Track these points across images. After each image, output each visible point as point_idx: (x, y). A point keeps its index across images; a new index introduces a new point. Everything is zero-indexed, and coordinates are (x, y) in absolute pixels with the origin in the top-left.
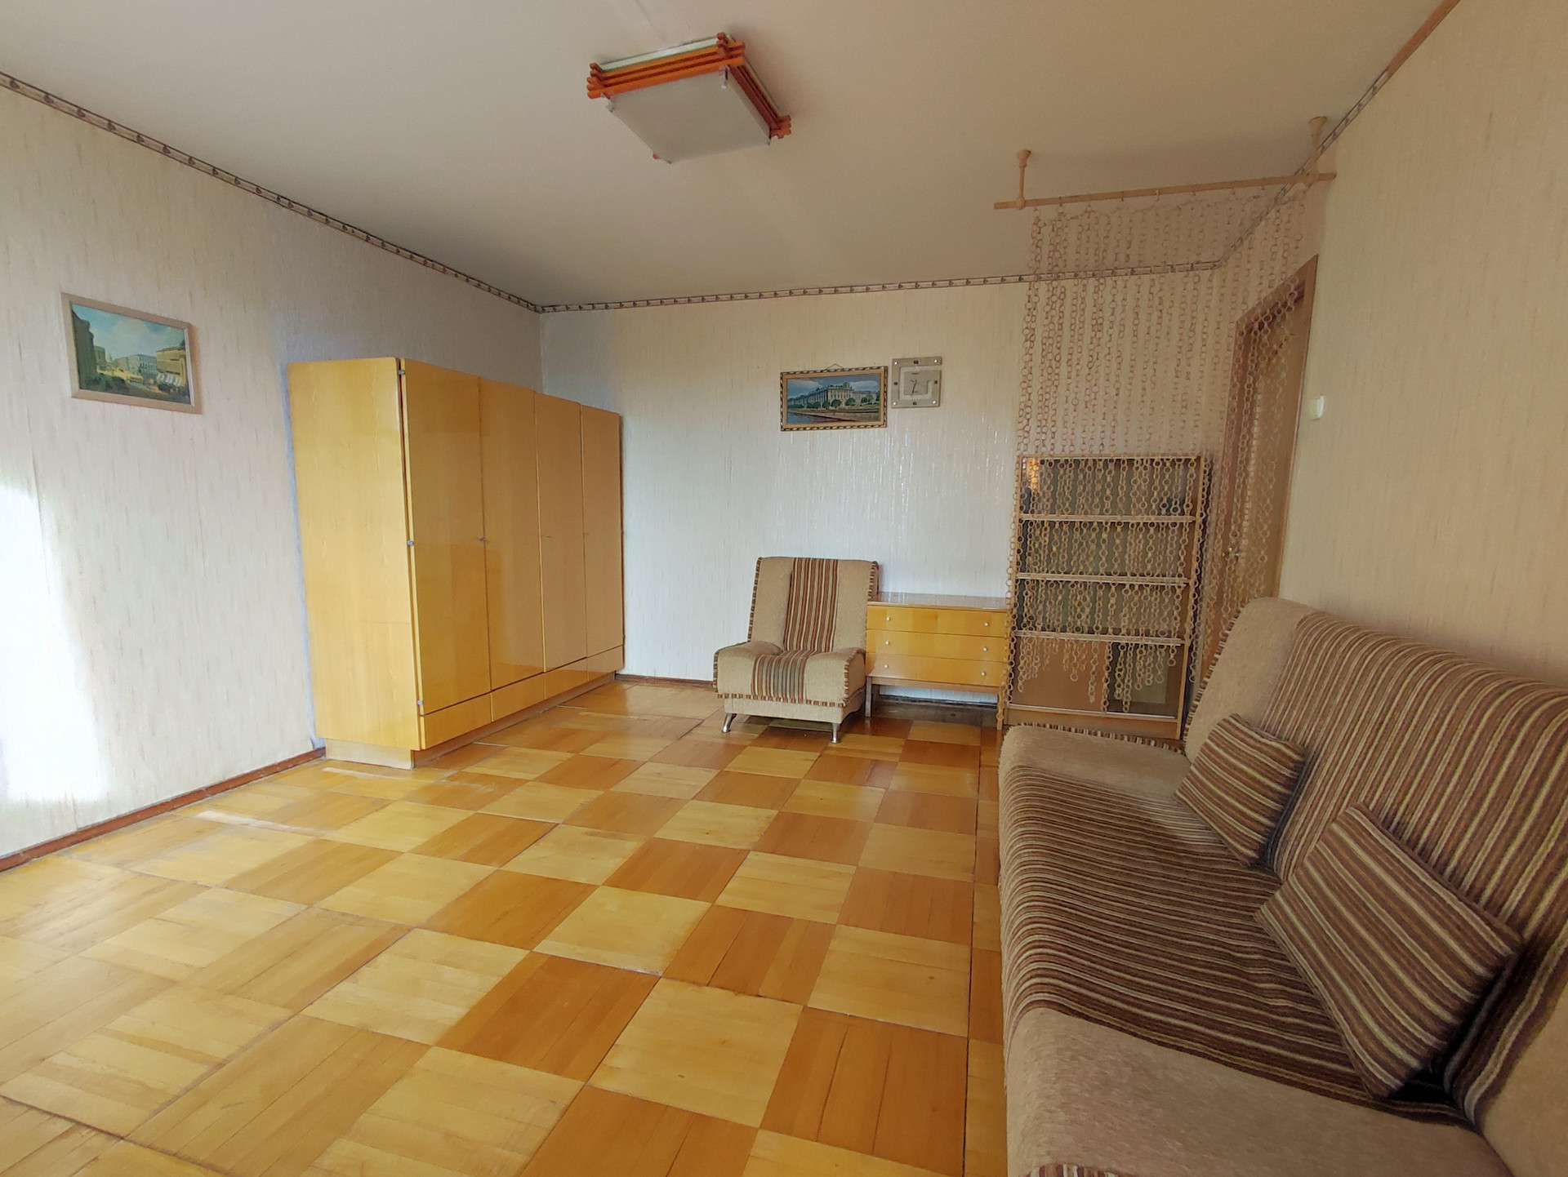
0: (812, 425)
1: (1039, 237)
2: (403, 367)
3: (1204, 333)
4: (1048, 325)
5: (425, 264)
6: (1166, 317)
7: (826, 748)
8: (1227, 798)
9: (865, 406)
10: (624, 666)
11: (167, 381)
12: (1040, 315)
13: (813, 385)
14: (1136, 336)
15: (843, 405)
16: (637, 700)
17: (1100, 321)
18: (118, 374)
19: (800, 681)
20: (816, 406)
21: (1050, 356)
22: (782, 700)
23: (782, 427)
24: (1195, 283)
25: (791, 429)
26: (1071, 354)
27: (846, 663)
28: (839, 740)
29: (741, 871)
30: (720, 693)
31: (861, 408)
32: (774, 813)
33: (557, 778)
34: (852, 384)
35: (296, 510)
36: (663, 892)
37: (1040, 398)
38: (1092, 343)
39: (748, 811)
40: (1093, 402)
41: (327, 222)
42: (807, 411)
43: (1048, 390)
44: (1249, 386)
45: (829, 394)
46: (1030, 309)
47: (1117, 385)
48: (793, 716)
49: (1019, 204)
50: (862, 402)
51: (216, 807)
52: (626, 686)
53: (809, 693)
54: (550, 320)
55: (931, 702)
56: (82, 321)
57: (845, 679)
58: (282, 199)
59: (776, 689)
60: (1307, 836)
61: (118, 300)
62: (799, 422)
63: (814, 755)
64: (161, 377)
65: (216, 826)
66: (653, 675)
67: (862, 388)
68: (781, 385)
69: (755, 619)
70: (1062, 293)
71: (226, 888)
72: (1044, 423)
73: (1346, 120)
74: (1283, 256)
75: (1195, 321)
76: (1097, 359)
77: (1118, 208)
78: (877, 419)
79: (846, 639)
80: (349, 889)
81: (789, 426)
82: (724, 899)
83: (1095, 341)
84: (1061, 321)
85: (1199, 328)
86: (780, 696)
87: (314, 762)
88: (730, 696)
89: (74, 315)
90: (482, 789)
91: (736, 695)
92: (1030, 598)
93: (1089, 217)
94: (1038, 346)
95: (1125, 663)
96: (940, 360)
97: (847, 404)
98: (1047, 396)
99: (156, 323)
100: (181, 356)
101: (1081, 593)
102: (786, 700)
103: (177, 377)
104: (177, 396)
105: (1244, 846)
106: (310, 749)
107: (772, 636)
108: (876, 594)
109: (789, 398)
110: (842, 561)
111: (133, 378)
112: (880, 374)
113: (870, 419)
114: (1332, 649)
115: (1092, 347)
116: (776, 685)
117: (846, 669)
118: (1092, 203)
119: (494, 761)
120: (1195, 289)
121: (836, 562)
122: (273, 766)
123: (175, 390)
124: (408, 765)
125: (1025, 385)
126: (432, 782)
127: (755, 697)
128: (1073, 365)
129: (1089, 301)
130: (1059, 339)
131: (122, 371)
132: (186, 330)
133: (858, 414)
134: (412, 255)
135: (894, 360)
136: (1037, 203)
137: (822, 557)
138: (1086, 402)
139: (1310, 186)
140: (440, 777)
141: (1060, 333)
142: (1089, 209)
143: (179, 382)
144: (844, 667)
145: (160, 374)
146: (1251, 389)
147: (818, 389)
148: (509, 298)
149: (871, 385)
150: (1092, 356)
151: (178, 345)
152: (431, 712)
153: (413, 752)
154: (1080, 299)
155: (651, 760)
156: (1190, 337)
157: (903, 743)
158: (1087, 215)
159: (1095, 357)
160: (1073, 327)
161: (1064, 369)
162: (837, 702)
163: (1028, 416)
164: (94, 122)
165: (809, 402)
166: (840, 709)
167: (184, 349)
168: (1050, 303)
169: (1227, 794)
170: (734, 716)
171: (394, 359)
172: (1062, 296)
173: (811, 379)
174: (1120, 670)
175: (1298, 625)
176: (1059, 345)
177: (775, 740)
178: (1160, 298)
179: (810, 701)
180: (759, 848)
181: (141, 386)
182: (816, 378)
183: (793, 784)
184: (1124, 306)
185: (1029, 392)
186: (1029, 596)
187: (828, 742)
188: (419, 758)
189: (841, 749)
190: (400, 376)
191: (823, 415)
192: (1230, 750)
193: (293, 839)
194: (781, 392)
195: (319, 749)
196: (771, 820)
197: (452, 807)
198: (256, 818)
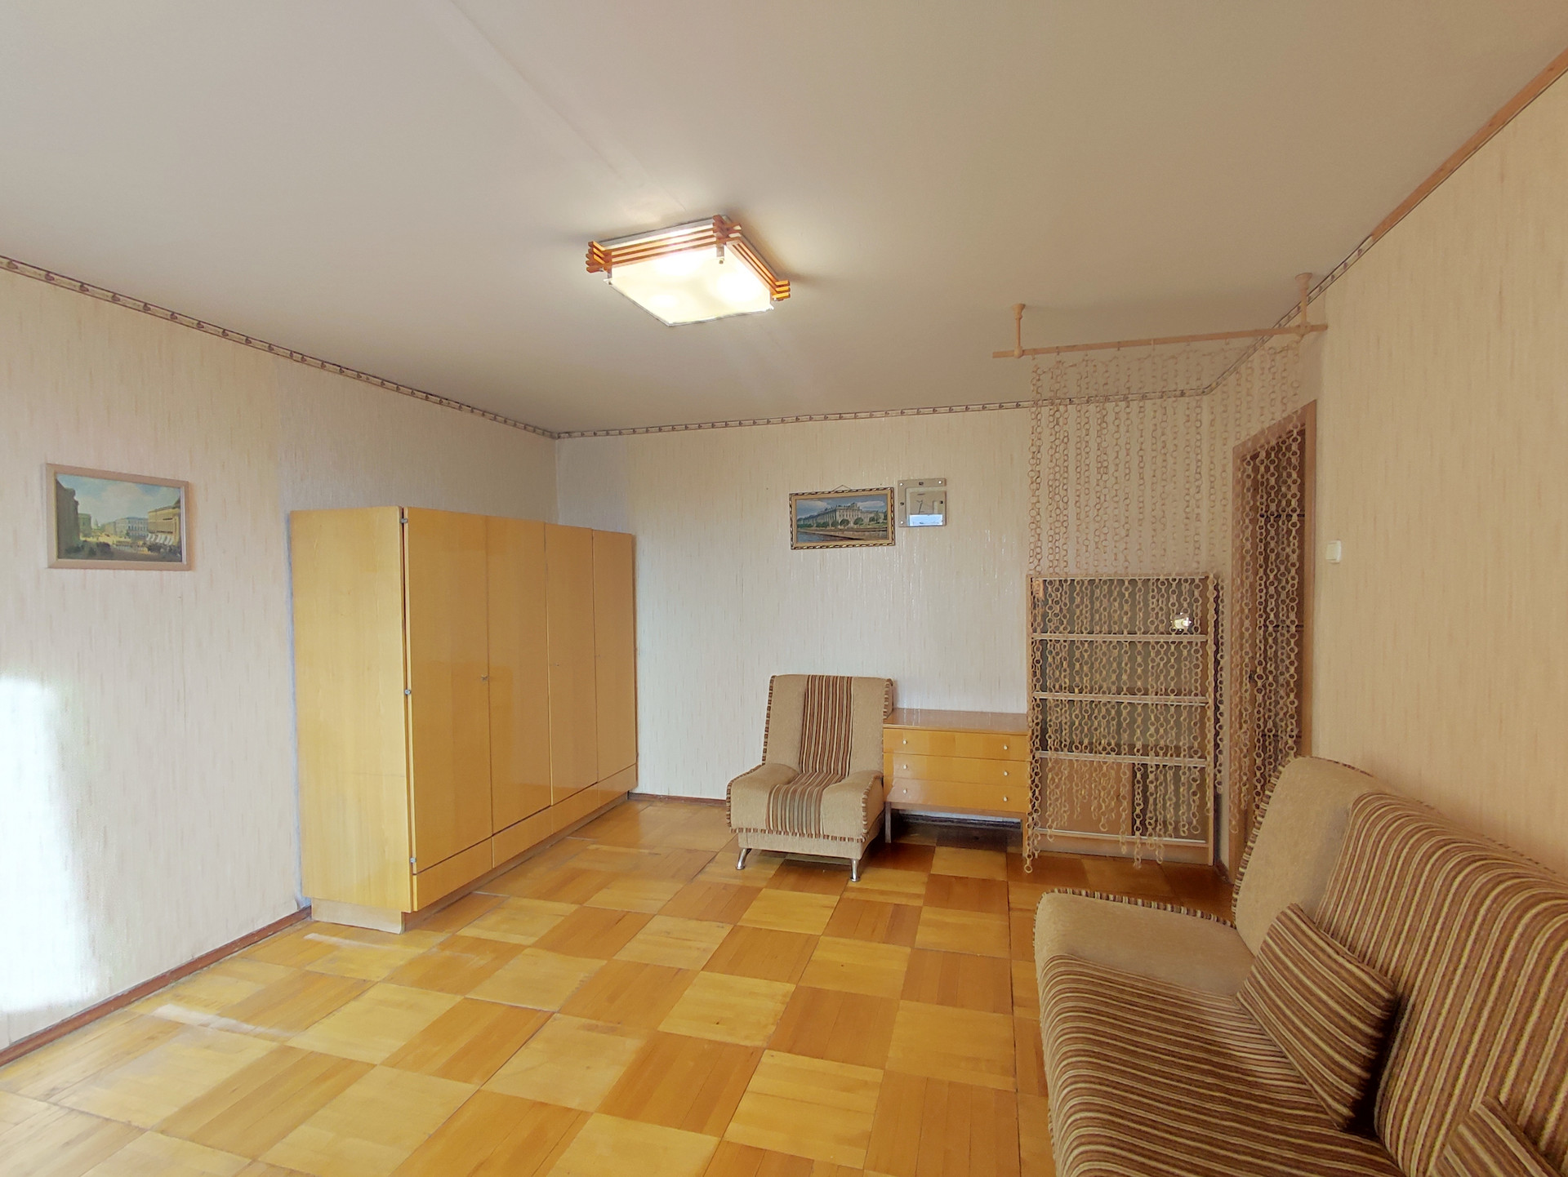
0: (822, 544)
1: (1039, 383)
2: (406, 516)
3: (1212, 476)
4: (1054, 468)
5: (440, 403)
6: (1170, 460)
7: (846, 889)
8: (1306, 1030)
9: (873, 525)
10: (637, 785)
11: (157, 541)
12: (1045, 456)
13: (822, 505)
14: (1143, 478)
15: (851, 524)
16: (652, 824)
17: (1105, 464)
18: (103, 539)
19: (817, 816)
20: (825, 525)
21: (1057, 498)
22: (798, 835)
23: (792, 546)
24: (1197, 428)
25: (802, 548)
26: (1078, 496)
27: (864, 796)
28: (858, 877)
29: (756, 1083)
30: (734, 827)
31: (869, 527)
32: (791, 987)
33: (556, 943)
34: (859, 504)
35: (293, 657)
36: (664, 1122)
37: (1050, 539)
38: (1098, 485)
39: (760, 985)
40: (1104, 543)
41: (341, 372)
42: (817, 530)
43: (1057, 531)
44: (1261, 528)
45: (837, 513)
46: (1034, 453)
47: (1127, 526)
48: (810, 851)
49: (1016, 353)
50: (870, 521)
51: (178, 998)
52: (640, 806)
53: (827, 827)
54: (566, 445)
55: (953, 822)
56: (65, 490)
57: (864, 814)
58: (295, 354)
59: (792, 824)
60: (1416, 1103)
61: (112, 465)
62: (810, 541)
63: (833, 900)
64: (151, 537)
65: (174, 1027)
66: (667, 794)
67: (870, 508)
68: (790, 506)
69: (769, 740)
70: (1065, 437)
71: (162, 1132)
72: (1056, 563)
73: (1332, 276)
74: (1282, 402)
75: (1199, 464)
76: (1105, 501)
77: (1115, 357)
78: (886, 537)
79: (863, 761)
80: (303, 1128)
81: (799, 545)
82: (736, 1131)
83: (1101, 483)
84: (1066, 464)
85: (1204, 471)
86: (796, 831)
87: (299, 926)
88: (744, 830)
89: (57, 483)
90: (477, 961)
91: (750, 829)
92: (1054, 741)
93: (1087, 366)
94: (1044, 490)
95: (1155, 810)
96: (945, 482)
97: (855, 523)
98: (1057, 537)
99: (149, 484)
100: (174, 515)
101: (1105, 737)
102: (801, 834)
103: (169, 536)
104: (170, 555)
105: (1335, 1099)
106: (294, 910)
107: (788, 757)
108: (892, 712)
109: (798, 518)
110: (856, 678)
111: (119, 542)
112: (887, 495)
113: (878, 538)
114: (1406, 850)
115: (1098, 489)
116: (791, 818)
117: (863, 802)
118: (1090, 352)
119: (492, 920)
120: (1198, 433)
121: (849, 679)
122: (252, 935)
123: (166, 549)
124: (398, 929)
125: (1034, 526)
126: (421, 951)
127: (770, 831)
128: (1082, 507)
129: (1093, 445)
130: (1065, 481)
131: (108, 536)
132: (183, 489)
133: (867, 533)
134: (428, 395)
135: (899, 482)
136: (1036, 351)
137: (836, 675)
138: (1096, 543)
139: (1303, 336)
140: (430, 942)
141: (1066, 475)
142: (1086, 358)
143: (171, 540)
144: (861, 801)
145: (150, 535)
146: (1263, 531)
147: (826, 510)
148: (525, 428)
149: (878, 505)
150: (1099, 498)
151: (172, 504)
152: (425, 869)
153: (405, 914)
154: (1084, 443)
155: (659, 913)
156: (1197, 480)
157: (926, 880)
158: (1085, 363)
159: (1102, 498)
160: (1078, 470)
161: (1072, 510)
162: (856, 838)
163: (1039, 557)
164: (97, 295)
165: (819, 521)
166: (859, 844)
167: (179, 507)
168: (1054, 447)
169: (1306, 1025)
170: (749, 850)
171: (397, 508)
172: (1066, 440)
173: (819, 499)
174: (1151, 818)
175: (1355, 804)
176: (1065, 487)
177: (792, 879)
178: (1164, 441)
179: (828, 836)
180: (775, 1045)
181: (128, 550)
182: (824, 498)
183: (811, 942)
184: (1128, 450)
185: (1038, 532)
186: (1052, 739)
187: (848, 881)
188: (410, 921)
189: (860, 890)
190: (403, 524)
191: (832, 533)
192: (1299, 964)
193: (255, 1047)
194: (791, 512)
195: (305, 909)
196: (788, 1000)
197: (439, 991)
198: (219, 1015)
